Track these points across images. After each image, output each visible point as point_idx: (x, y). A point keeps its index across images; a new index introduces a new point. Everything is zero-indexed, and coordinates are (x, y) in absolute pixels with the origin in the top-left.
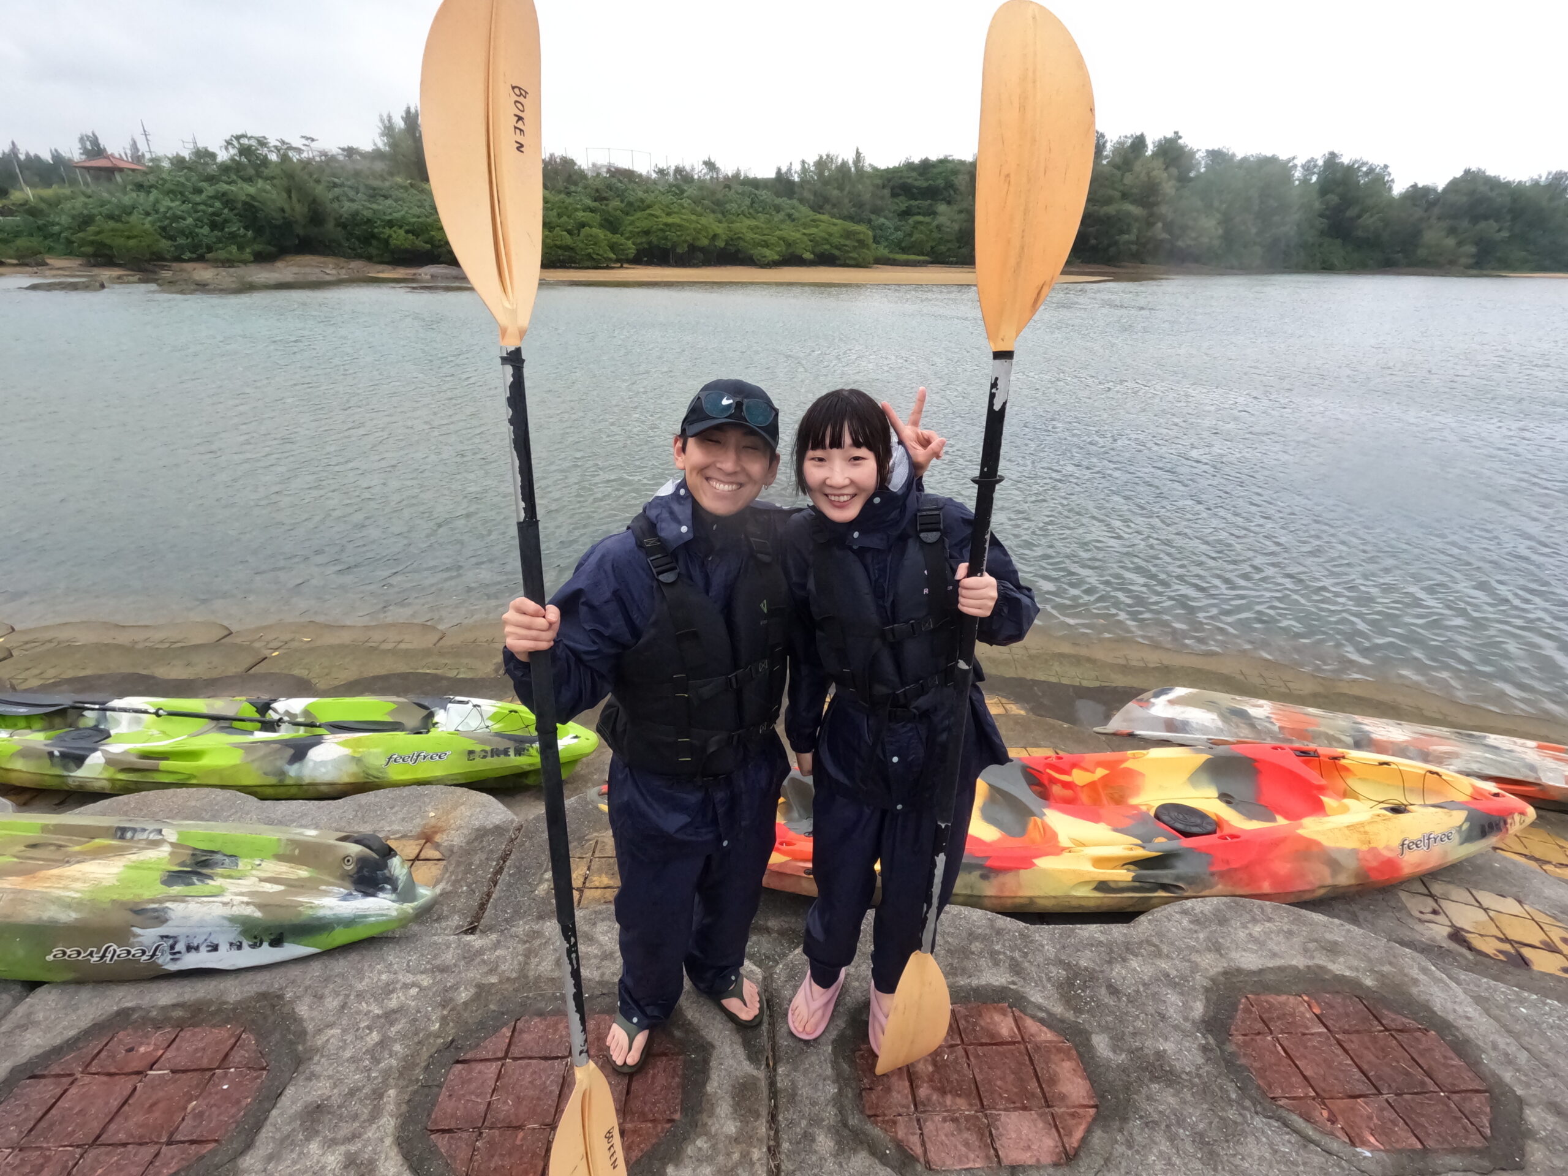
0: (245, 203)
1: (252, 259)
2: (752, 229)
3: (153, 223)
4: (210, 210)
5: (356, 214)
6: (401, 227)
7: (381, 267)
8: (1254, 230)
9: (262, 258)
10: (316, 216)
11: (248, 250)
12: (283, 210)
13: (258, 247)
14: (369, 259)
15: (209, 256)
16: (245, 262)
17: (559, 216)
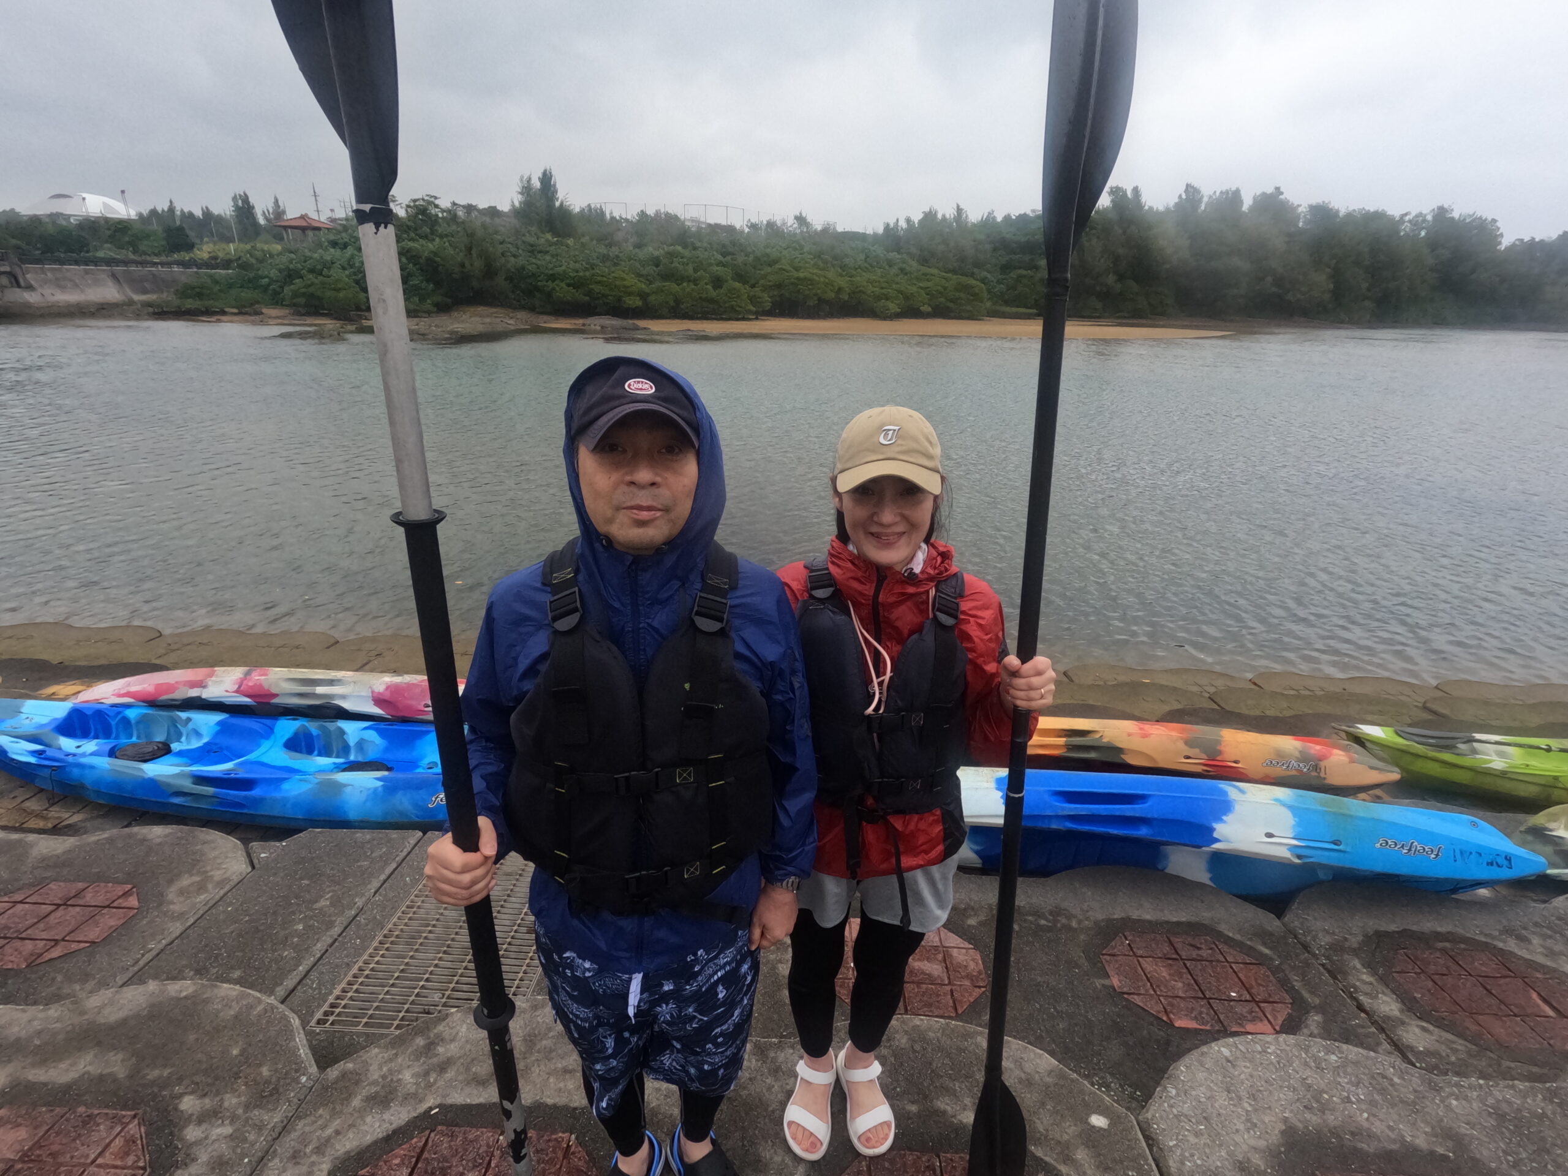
0: (428, 259)
2: (871, 283)
5: (520, 269)
6: (562, 281)
7: (545, 318)
8: (1365, 285)
11: (428, 301)
16: (429, 313)
17: (695, 270)
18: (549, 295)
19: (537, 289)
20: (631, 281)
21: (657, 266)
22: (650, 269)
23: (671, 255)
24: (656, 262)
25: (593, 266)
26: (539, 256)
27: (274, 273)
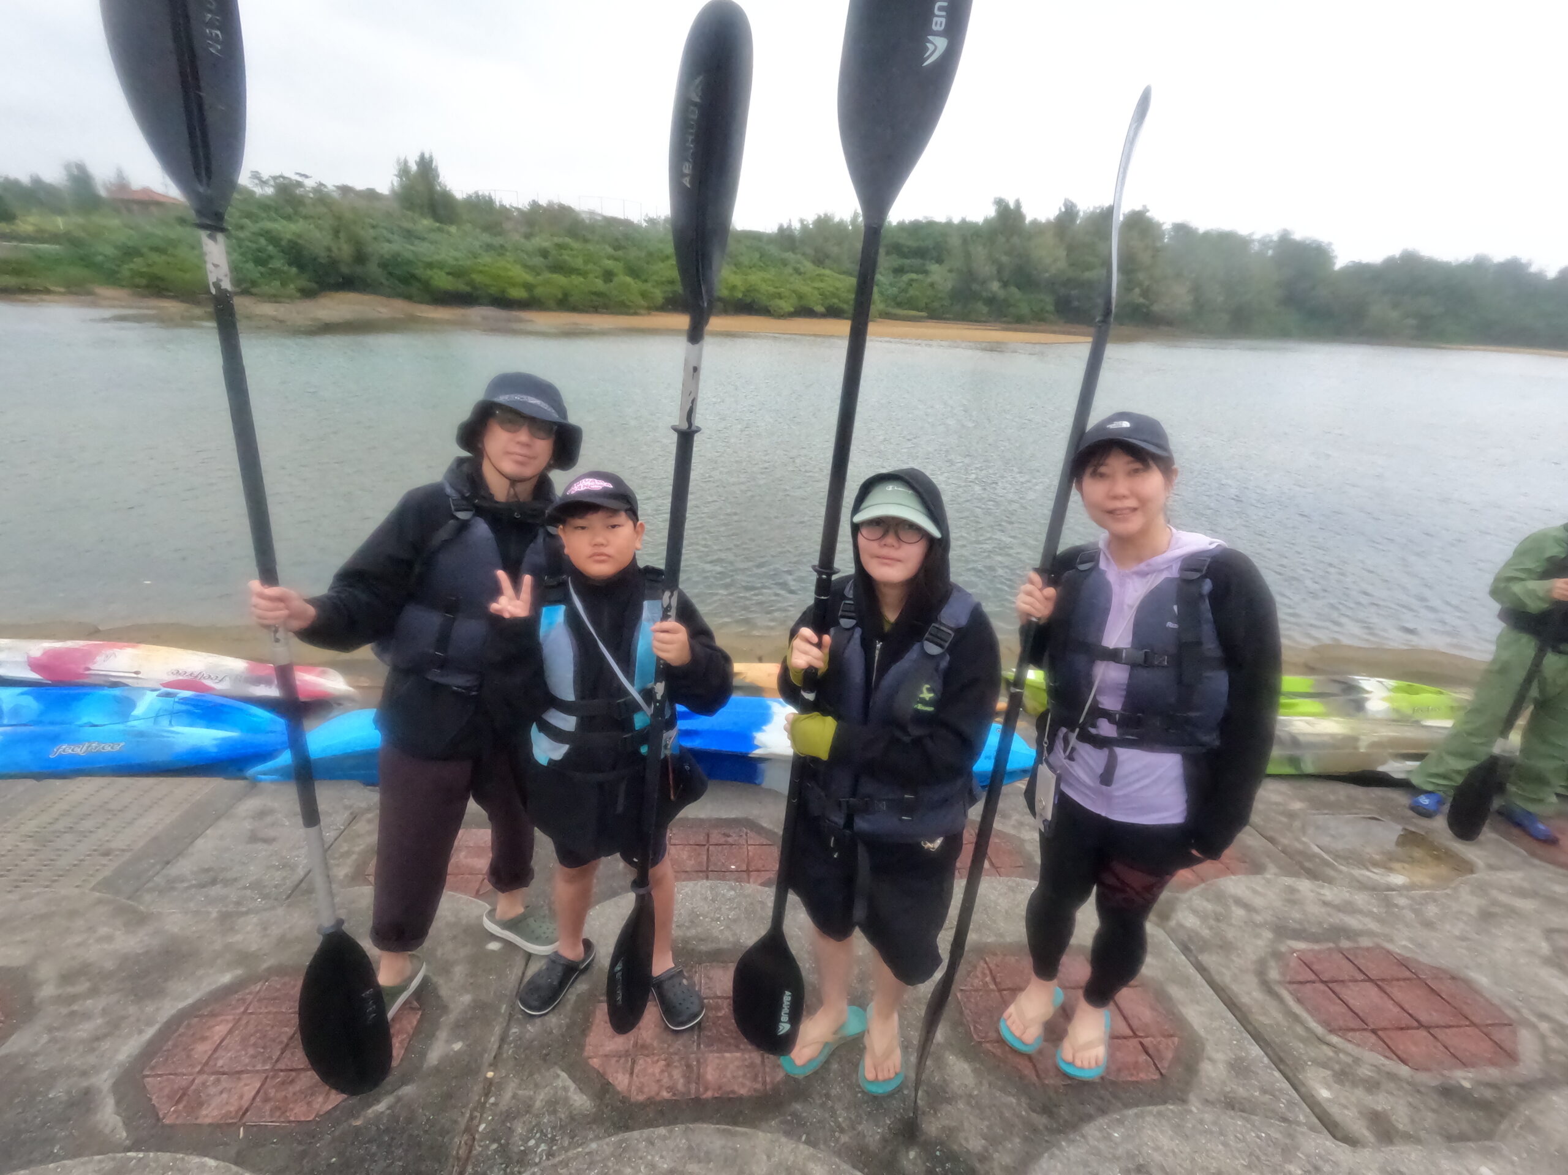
1: (298, 294)
5: (396, 256)
6: (441, 268)
7: (425, 307)
8: (1221, 298)
9: (307, 294)
10: (360, 258)
11: (292, 286)
12: (329, 249)
13: (303, 283)
14: (409, 298)
15: (254, 290)
16: (291, 298)
17: (586, 262)
18: (427, 283)
19: (414, 276)
20: (518, 273)
21: (545, 257)
22: (537, 261)
24: (544, 253)
25: (475, 256)
26: (416, 242)
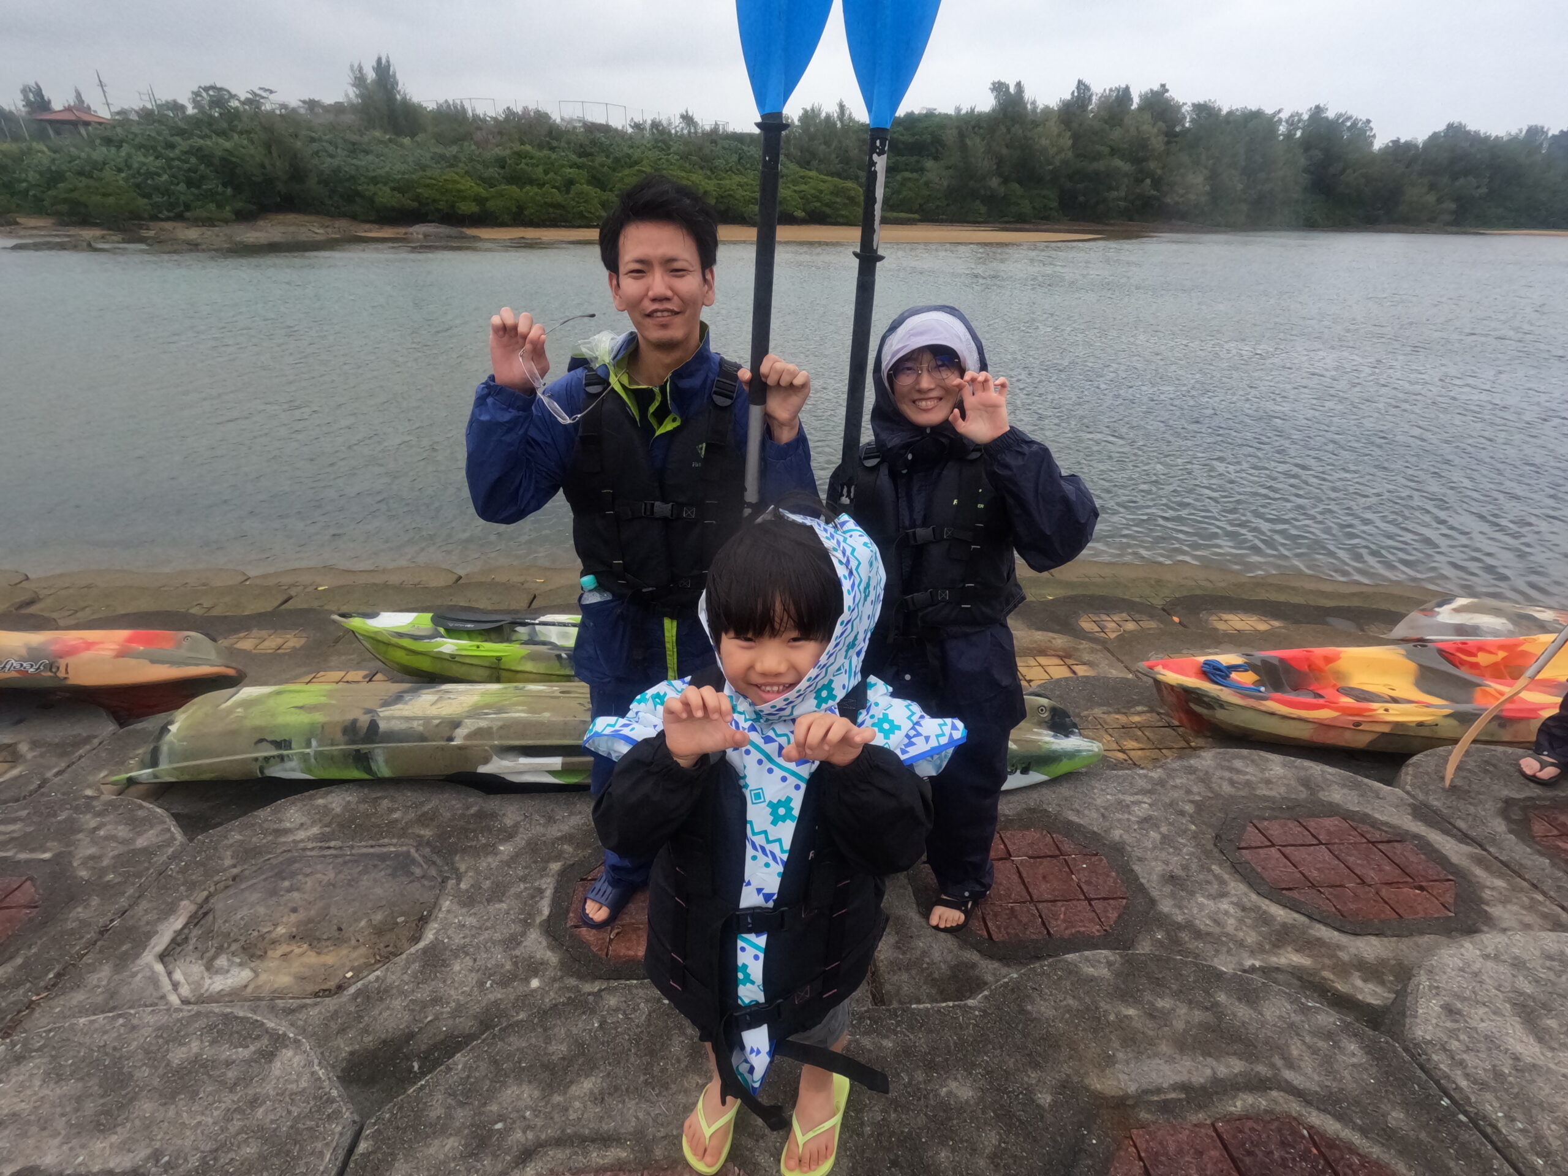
0: (223, 159)
1: (234, 217)
2: (741, 186)
3: (126, 180)
4: (186, 166)
5: (337, 170)
6: (385, 184)
7: (367, 226)
8: (1240, 187)
9: (244, 217)
10: (297, 174)
11: (228, 208)
12: (263, 166)
13: (239, 205)
14: (354, 217)
15: (188, 214)
16: (226, 222)
17: (546, 172)
18: (371, 201)
19: (358, 194)
20: (468, 185)
21: (503, 167)
22: (493, 172)
23: (520, 155)
24: (501, 163)
25: (424, 168)
26: (361, 155)
27: (32, 176)
